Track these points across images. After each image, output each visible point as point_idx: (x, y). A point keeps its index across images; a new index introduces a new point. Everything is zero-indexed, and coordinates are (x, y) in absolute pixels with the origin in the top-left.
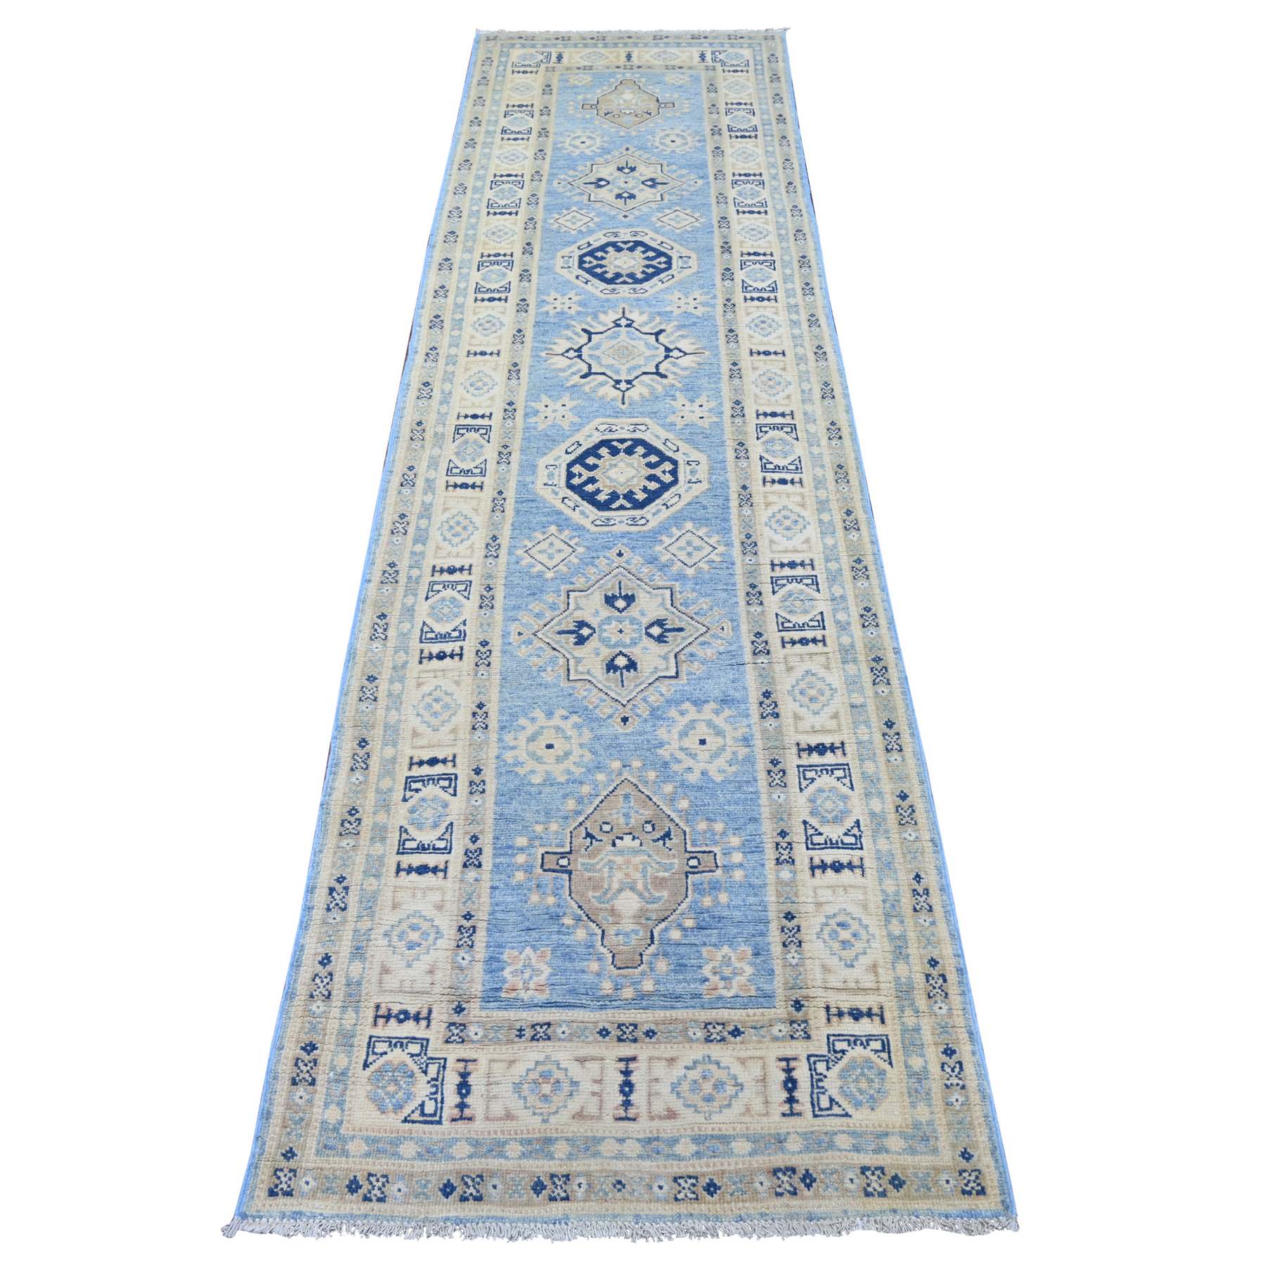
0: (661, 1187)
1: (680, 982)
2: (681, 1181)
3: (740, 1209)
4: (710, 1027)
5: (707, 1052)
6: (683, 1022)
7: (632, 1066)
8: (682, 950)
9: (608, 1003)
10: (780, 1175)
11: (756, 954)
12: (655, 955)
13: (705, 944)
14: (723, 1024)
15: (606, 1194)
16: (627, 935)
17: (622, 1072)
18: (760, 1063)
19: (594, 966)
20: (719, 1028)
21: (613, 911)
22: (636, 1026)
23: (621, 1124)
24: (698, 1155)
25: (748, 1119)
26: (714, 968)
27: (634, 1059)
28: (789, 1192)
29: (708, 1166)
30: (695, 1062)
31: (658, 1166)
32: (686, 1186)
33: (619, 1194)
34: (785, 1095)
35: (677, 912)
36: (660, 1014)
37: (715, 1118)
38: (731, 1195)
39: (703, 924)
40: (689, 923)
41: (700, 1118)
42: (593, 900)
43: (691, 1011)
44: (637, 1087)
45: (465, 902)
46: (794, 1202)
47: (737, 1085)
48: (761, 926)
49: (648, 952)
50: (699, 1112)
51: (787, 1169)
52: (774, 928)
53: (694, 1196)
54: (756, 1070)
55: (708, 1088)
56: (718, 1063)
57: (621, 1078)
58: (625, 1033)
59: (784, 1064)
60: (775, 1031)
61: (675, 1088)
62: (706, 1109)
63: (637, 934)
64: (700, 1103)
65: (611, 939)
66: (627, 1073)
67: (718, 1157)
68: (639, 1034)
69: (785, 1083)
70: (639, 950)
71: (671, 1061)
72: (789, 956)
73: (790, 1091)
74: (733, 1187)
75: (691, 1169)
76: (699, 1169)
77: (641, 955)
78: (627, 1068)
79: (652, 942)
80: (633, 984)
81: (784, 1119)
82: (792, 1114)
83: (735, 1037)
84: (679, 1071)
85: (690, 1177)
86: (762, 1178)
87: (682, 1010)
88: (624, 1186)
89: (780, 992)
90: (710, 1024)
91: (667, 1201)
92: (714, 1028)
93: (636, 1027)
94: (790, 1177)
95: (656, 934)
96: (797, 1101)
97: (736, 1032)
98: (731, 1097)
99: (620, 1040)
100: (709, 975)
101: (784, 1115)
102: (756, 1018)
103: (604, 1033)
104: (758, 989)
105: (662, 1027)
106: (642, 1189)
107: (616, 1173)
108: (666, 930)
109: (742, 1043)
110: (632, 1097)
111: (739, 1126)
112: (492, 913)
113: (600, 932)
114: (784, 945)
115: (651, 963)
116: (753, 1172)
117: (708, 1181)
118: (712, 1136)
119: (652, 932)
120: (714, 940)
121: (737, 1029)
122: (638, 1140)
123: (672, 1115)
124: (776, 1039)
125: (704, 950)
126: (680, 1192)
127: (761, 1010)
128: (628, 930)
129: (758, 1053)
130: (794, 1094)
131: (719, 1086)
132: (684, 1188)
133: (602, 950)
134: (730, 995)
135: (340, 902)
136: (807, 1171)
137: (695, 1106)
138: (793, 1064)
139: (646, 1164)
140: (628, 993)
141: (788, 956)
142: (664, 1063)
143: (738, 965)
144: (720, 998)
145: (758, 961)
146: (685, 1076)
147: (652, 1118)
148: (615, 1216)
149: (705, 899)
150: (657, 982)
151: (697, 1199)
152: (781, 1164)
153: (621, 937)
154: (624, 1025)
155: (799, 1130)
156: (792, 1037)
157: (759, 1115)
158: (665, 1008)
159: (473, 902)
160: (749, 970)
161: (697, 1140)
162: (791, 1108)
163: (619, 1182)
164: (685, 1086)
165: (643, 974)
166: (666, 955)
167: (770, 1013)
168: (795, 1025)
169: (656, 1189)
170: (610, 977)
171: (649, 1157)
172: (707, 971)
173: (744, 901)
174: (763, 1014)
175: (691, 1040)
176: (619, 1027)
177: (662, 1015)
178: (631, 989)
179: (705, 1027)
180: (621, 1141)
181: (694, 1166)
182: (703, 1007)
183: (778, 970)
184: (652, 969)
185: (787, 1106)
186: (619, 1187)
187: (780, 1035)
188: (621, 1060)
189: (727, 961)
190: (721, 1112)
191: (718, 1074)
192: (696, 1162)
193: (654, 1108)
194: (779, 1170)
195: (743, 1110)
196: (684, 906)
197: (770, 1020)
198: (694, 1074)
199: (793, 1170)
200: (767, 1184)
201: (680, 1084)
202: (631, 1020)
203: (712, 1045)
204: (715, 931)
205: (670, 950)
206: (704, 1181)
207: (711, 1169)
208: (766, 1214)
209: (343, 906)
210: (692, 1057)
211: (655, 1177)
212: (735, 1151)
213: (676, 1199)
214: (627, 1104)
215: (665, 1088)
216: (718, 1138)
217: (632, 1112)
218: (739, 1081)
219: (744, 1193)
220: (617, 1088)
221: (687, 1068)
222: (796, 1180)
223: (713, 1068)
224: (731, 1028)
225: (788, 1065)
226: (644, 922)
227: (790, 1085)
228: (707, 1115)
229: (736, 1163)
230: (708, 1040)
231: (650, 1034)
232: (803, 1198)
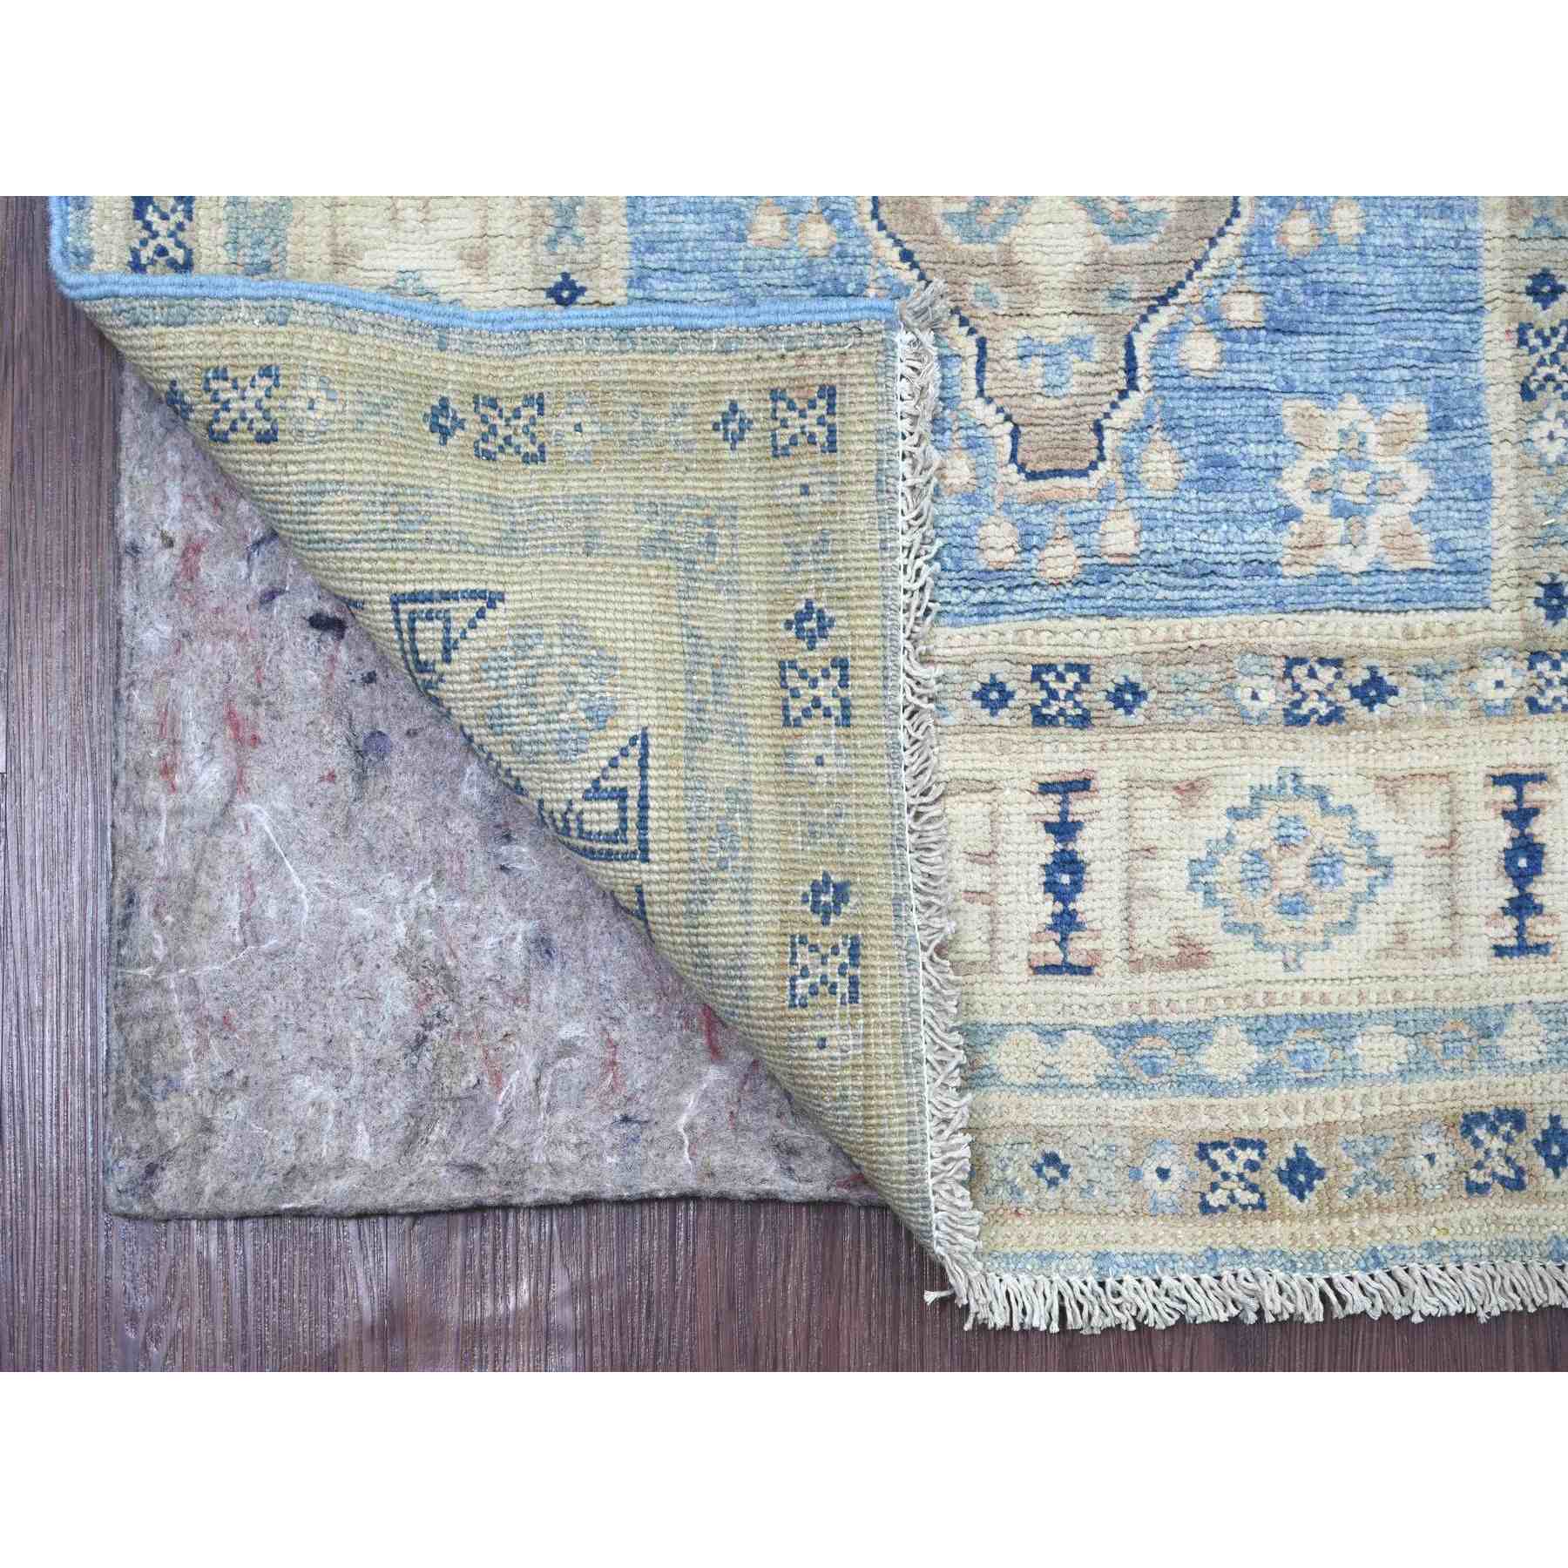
0: (1163, 1174)
1: (1212, 520)
2: (1218, 1155)
3: (1372, 1234)
4: (1300, 672)
5: (1292, 760)
6: (1224, 656)
7: (1079, 806)
8: (1221, 409)
9: (1002, 595)
10: (1481, 1132)
11: (1441, 426)
12: (1140, 430)
13: (1289, 389)
14: (1338, 663)
15: (1016, 1192)
16: (1053, 355)
17: (1048, 827)
18: (1439, 793)
19: (960, 471)
20: (1327, 674)
21: (1009, 270)
22: (1084, 671)
23: (1051, 983)
24: (1264, 1076)
25: (1397, 966)
26: (1317, 473)
27: (1083, 785)
28: (1503, 1180)
29: (1289, 1109)
30: (1258, 795)
31: (1155, 1111)
32: (1233, 1169)
33: (1051, 1195)
34: (1508, 891)
35: (1207, 270)
36: (1156, 630)
37: (1314, 964)
38: (1351, 1192)
39: (1284, 312)
40: (1243, 310)
41: (1269, 966)
42: (947, 230)
43: (1244, 618)
44: (1095, 872)
45: (553, 242)
46: (1516, 1210)
47: (1375, 862)
48: (1458, 324)
49: (1119, 418)
50: (1268, 948)
51: (1503, 1115)
52: (1495, 327)
53: (1254, 1198)
54: (1429, 819)
55: (1292, 873)
56: (1321, 795)
57: (1050, 845)
58: (1053, 695)
59: (1508, 793)
60: (1484, 684)
61: (1199, 873)
62: (1287, 937)
63: (1085, 356)
64: (1271, 919)
65: (1008, 374)
66: (1064, 829)
67: (1319, 1081)
68: (1095, 697)
69: (1510, 856)
70: (1094, 412)
71: (1190, 790)
72: (1539, 431)
73: (1521, 879)
74: (1358, 1170)
75: (1245, 1121)
76: (1265, 1121)
77: (1098, 429)
78: (1064, 813)
79: (1132, 384)
80: (1076, 530)
81: (1503, 965)
82: (1523, 949)
83: (1370, 704)
84: (1211, 823)
85: (1243, 1144)
86: (1432, 1143)
87: (1222, 617)
88: (1064, 1171)
89: (1505, 557)
90: (1301, 661)
91: (1178, 1213)
92: (1312, 674)
93: (1085, 678)
94: (1508, 1138)
95: (1141, 353)
96: (1538, 910)
97: (1373, 691)
98: (1357, 899)
99: (1040, 719)
100: (1298, 496)
101: (1500, 951)
102: (1430, 642)
103: (994, 696)
104: (1441, 546)
105: (1160, 674)
106: (1112, 1179)
107: (1040, 1135)
108: (1171, 335)
109: (1391, 725)
110: (1081, 903)
111: (1376, 987)
112: (638, 279)
113: (971, 349)
114: (1527, 394)
115: (1129, 459)
116: (1410, 1126)
117: (1292, 1155)
118: (1302, 1018)
119: (1129, 345)
120: (1317, 375)
121: (1375, 680)
122: (1098, 1032)
123: (1191, 955)
124: (1486, 711)
125: (1288, 408)
126: (1214, 1187)
127: (1445, 617)
128: (1056, 338)
129: (1435, 761)
130: (1530, 889)
131: (1323, 867)
132: (1226, 1176)
133: (982, 412)
134: (1360, 565)
135: (169, 243)
136: (1555, 1120)
137: (1256, 929)
138: (1534, 794)
139: (1123, 1105)
140: (1061, 561)
141: (1534, 434)
142: (1169, 798)
143: (1384, 464)
144: (1330, 575)
145: (1444, 450)
146: (1230, 838)
147: (1136, 966)
148: (1044, 1258)
149: (1290, 225)
150: (1148, 524)
151: (1261, 1206)
152: (1484, 1103)
153: (1035, 366)
154: (1050, 668)
155: (1538, 998)
156: (1532, 704)
157: (1433, 953)
158: (1170, 609)
159: (578, 240)
160: (1417, 481)
161: (1264, 1031)
162: (1520, 929)
163: (1052, 1160)
164: (1229, 870)
165: (1104, 494)
166: (1173, 428)
167: (1475, 626)
168: (1544, 667)
169: (1150, 1177)
170: (1006, 507)
171: (1130, 1083)
172: (1294, 486)
173: (1408, 230)
174: (1451, 629)
175: (1244, 718)
176: (1036, 676)
177: (1162, 634)
178: (1070, 548)
179: (1287, 674)
180: (1053, 1034)
181: (1251, 1110)
182: (1279, 606)
183: (1504, 480)
184: (1131, 479)
185: (1510, 923)
186: (1052, 1172)
187: (1499, 697)
188: (1046, 789)
189: (1353, 455)
190: (1326, 945)
191: (1326, 832)
192: (1262, 1099)
193: (1142, 935)
194: (1481, 1117)
195: (1387, 940)
196: (1228, 245)
197: (1472, 650)
198: (1254, 834)
199: (1518, 1119)
200: (1445, 1158)
201: (1215, 863)
202: (1073, 653)
203: (1303, 735)
204: (1320, 343)
205: (1187, 408)
206: (1279, 1156)
207: (1299, 1121)
208: (1442, 1246)
209: (179, 255)
210: (1248, 779)
211: (1148, 1142)
212: (1365, 1066)
213: (1205, 1208)
214: (1065, 923)
215: (1170, 876)
216: (1317, 1022)
217: (1081, 947)
218: (1381, 852)
219: (1383, 1186)
220: (1037, 877)
221: (1235, 813)
222: (1524, 1147)
223: (1308, 809)
224: (1359, 676)
225: (1519, 799)
226: (1104, 307)
227: (1523, 863)
228: (1291, 954)
229: (1366, 1101)
230: (1294, 718)
231: (1126, 696)
232: (1541, 1197)
